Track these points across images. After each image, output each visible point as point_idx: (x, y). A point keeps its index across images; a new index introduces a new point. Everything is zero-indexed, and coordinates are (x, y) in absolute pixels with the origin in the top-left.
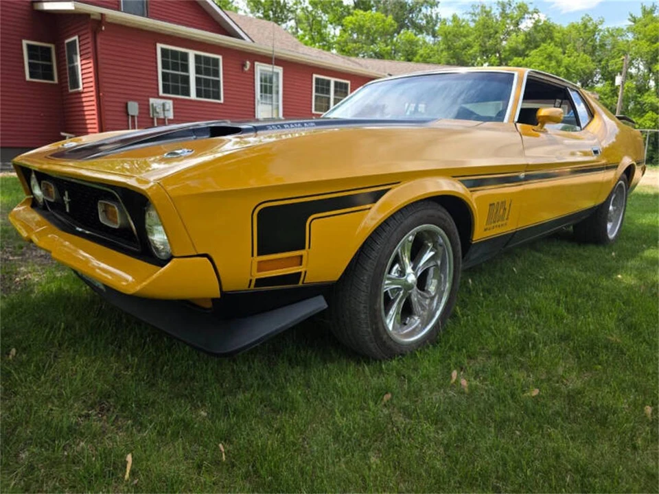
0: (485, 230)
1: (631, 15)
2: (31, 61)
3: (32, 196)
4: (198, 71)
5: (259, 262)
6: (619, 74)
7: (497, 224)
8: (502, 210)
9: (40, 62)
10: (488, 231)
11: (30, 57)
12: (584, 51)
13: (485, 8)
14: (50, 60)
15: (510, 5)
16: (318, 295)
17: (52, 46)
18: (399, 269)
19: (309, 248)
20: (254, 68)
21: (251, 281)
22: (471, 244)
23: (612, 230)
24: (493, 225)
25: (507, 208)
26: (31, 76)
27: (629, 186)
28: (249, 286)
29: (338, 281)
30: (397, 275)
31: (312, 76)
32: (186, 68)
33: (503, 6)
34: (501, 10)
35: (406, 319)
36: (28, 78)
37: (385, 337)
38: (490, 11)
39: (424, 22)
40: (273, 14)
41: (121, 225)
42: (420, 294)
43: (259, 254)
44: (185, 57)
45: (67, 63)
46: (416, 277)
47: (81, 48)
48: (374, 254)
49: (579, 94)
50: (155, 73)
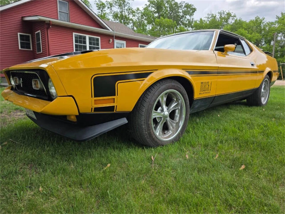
0: (200, 94)
1: (277, 16)
2: (21, 41)
3: (11, 86)
4: (90, 43)
5: (95, 100)
6: (272, 40)
7: (205, 92)
8: (207, 86)
9: (25, 42)
10: (201, 95)
11: (21, 39)
12: (257, 31)
13: (213, 15)
14: (29, 41)
15: (224, 13)
16: (123, 117)
17: (30, 35)
18: (161, 109)
19: (117, 95)
20: (114, 42)
21: (92, 108)
22: (193, 100)
23: (264, 101)
24: (203, 92)
25: (210, 85)
26: (21, 47)
27: (271, 81)
28: (92, 111)
29: (132, 111)
30: (160, 111)
31: (138, 44)
32: (85, 42)
34: (220, 16)
35: (165, 131)
36: (20, 48)
37: (154, 136)
38: (215, 17)
39: (188, 22)
40: (123, 21)
41: (40, 88)
42: (171, 121)
43: (95, 97)
44: (85, 38)
45: (36, 41)
46: (169, 113)
47: (42, 35)
48: (147, 100)
49: (245, 42)
50: (72, 45)
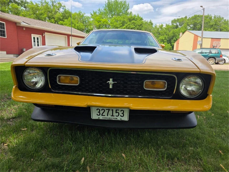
12: (81, 22)
33: (53, 2)
